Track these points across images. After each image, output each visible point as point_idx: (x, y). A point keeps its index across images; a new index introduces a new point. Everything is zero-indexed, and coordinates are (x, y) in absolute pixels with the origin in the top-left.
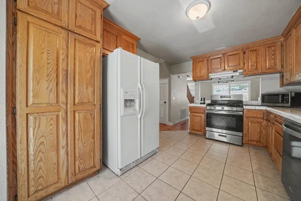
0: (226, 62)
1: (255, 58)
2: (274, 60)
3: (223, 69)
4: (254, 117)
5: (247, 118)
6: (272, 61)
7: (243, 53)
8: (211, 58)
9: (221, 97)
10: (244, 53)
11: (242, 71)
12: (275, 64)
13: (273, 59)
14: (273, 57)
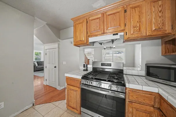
0: (105, 23)
1: (137, 17)
2: (161, 19)
3: (103, 32)
4: (140, 103)
5: (131, 102)
6: (160, 20)
7: (123, 11)
8: (90, 19)
9: (102, 65)
10: (125, 11)
11: (122, 34)
12: (163, 24)
13: (160, 17)
14: (160, 14)
